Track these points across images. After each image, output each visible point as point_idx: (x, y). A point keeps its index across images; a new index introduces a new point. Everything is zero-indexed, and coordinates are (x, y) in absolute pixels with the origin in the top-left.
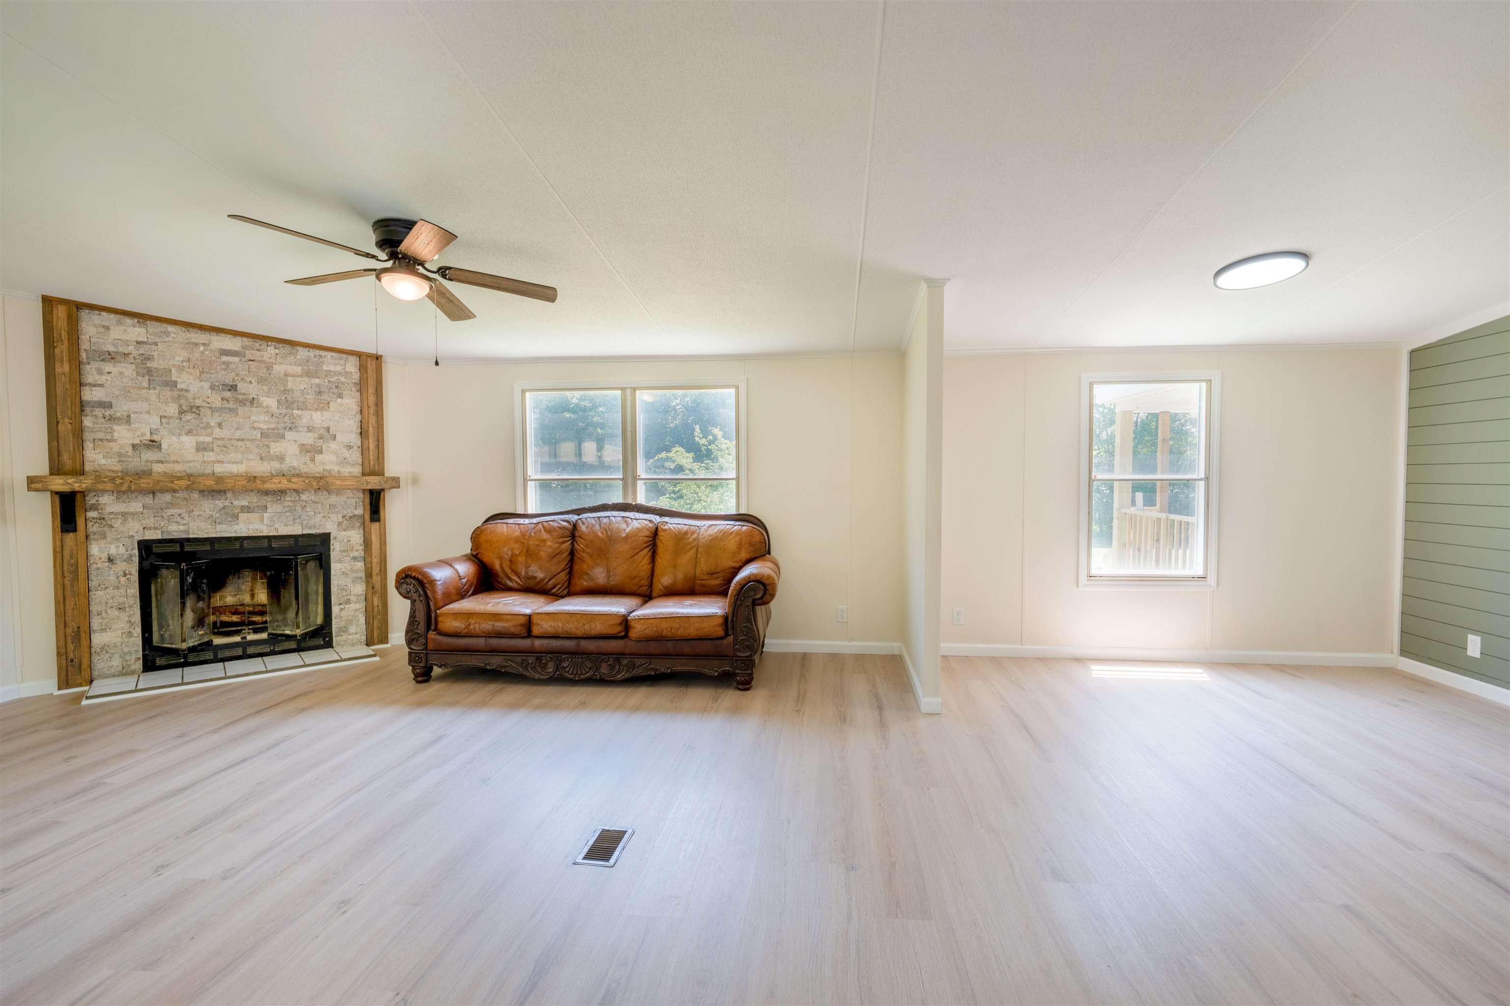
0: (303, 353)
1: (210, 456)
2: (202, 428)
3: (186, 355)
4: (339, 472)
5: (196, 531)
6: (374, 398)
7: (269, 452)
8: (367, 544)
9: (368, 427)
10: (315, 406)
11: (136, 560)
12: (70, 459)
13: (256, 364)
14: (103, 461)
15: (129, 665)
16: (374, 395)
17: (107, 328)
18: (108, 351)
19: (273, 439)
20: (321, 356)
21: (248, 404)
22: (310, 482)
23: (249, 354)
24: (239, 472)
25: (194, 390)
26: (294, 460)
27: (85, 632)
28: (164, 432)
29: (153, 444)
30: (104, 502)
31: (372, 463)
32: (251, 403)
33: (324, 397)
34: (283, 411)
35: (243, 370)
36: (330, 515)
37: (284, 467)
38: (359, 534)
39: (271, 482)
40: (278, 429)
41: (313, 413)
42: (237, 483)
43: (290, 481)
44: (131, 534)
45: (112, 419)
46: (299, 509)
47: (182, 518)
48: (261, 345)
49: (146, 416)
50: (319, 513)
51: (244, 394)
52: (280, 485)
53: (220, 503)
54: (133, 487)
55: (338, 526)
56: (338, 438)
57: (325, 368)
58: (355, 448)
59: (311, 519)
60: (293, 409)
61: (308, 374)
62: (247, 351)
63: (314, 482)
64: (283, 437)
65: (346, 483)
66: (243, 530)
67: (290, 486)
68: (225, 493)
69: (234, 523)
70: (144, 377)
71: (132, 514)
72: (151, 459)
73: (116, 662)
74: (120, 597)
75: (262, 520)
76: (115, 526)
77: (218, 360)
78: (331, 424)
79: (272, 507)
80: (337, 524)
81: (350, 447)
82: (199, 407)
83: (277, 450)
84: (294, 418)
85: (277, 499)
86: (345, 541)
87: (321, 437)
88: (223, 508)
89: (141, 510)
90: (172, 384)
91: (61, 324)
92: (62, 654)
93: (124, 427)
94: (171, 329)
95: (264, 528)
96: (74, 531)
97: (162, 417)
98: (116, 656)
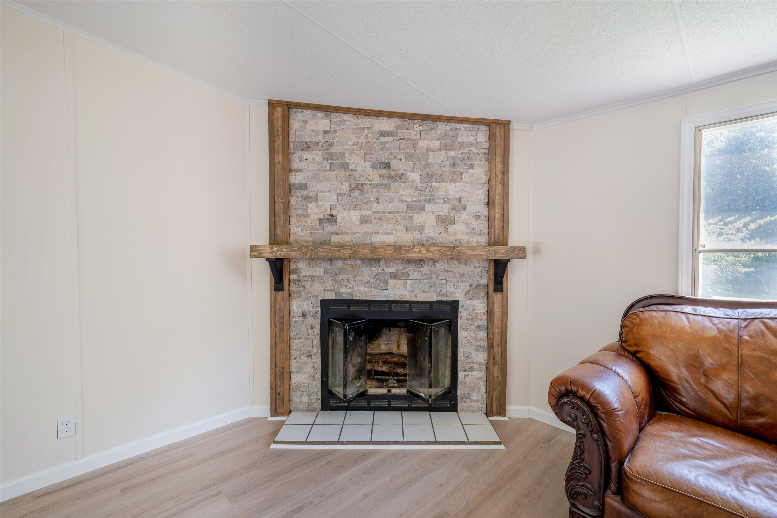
0: (442, 127)
1: (370, 228)
2: (364, 203)
3: (355, 139)
4: (468, 242)
5: (358, 294)
6: (501, 166)
7: (412, 223)
8: (490, 313)
9: (495, 196)
10: (450, 178)
11: (319, 316)
12: (281, 232)
13: (404, 142)
14: (301, 234)
15: (313, 403)
16: (501, 163)
17: (306, 122)
18: (306, 142)
19: (416, 211)
20: (456, 129)
21: (398, 179)
22: (444, 251)
23: (402, 133)
24: (390, 242)
25: (360, 169)
26: (432, 230)
27: (286, 373)
28: (339, 208)
29: (332, 218)
30: (300, 267)
31: (497, 232)
32: (400, 178)
33: (458, 169)
34: (425, 184)
35: (395, 148)
36: (459, 284)
37: (424, 237)
38: (483, 303)
39: (413, 252)
40: (420, 201)
41: (448, 185)
42: (387, 252)
43: (428, 250)
44: (316, 294)
45: (307, 198)
46: (434, 277)
47: (349, 282)
48: (409, 124)
49: (328, 194)
50: (450, 281)
51: (396, 170)
52: (420, 254)
53: (375, 270)
54: (313, 255)
55: (466, 294)
56: (469, 208)
57: (460, 140)
58: (483, 218)
59: (443, 287)
60: (432, 182)
61: (446, 147)
62: (399, 131)
63: (448, 252)
64: (423, 209)
65: (476, 253)
66: (391, 295)
67: (428, 255)
68: (379, 261)
69: (384, 288)
70: (327, 161)
71: (318, 278)
72: (330, 231)
73: (305, 399)
74: (308, 346)
75: (405, 286)
76: (307, 287)
77: (377, 141)
78: (463, 194)
79: (413, 274)
80: (464, 293)
81: (478, 217)
82: (362, 184)
83: (418, 221)
84: (433, 190)
85: (417, 267)
86: (471, 309)
87: (454, 208)
88: (378, 274)
89: (323, 274)
90: (346, 166)
91: (279, 122)
92: (273, 388)
93: (314, 204)
94: (346, 117)
95: (407, 293)
96: (282, 290)
97: (338, 195)
98: (305, 394)
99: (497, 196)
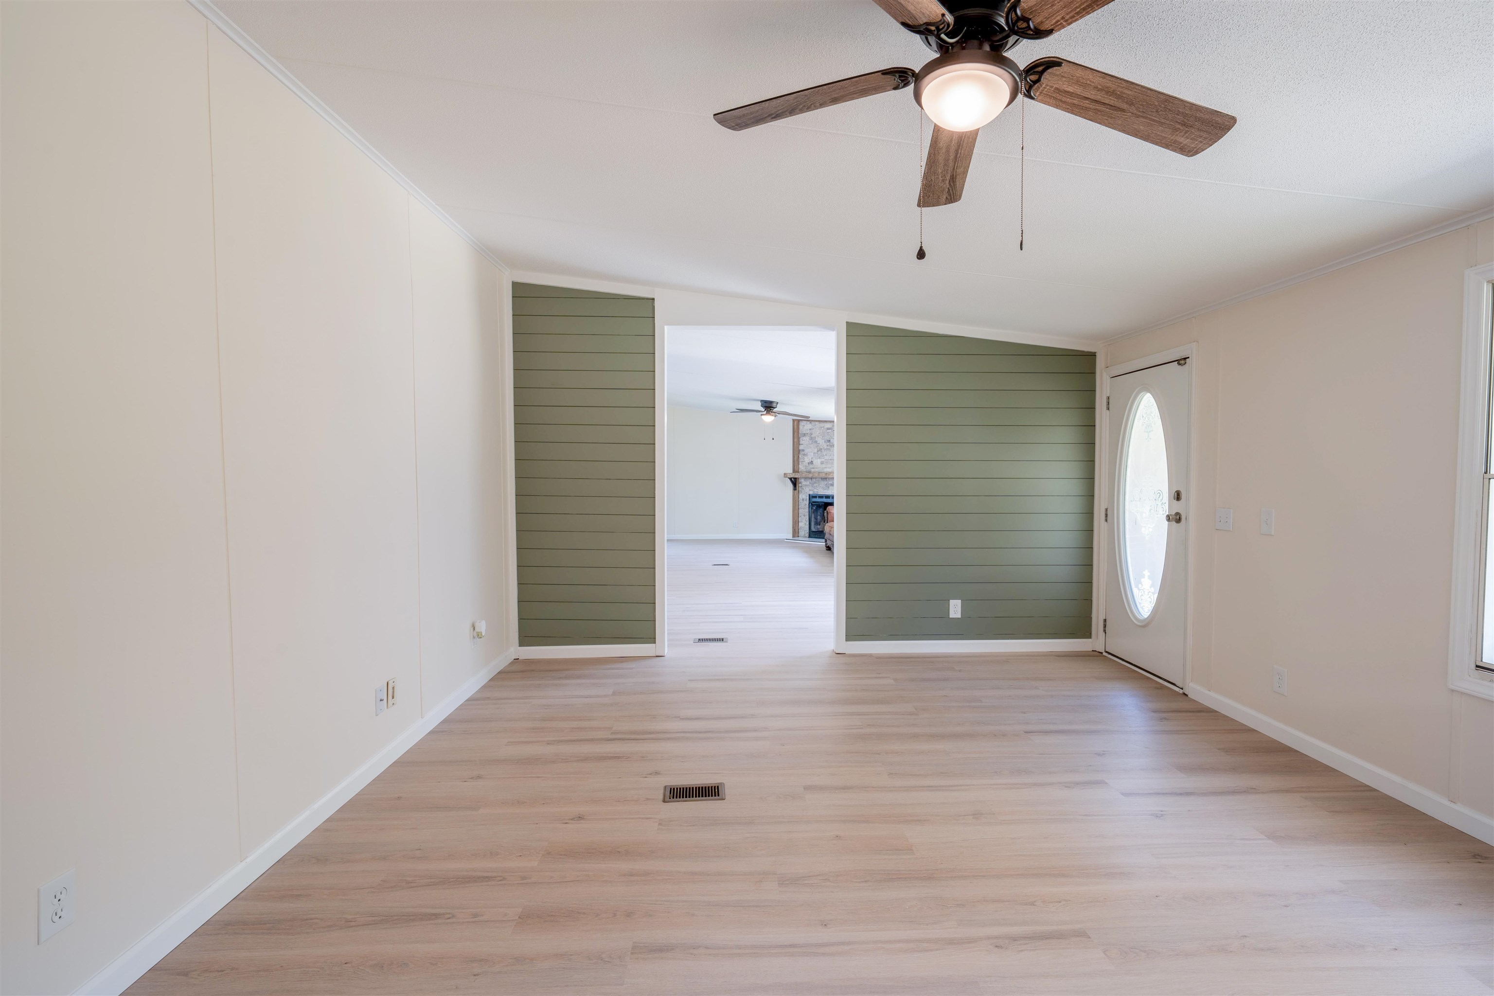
1: (824, 466)
3: (819, 431)
5: (821, 492)
11: (808, 501)
12: (796, 468)
14: (803, 468)
15: (806, 534)
17: (804, 426)
18: (804, 433)
25: (821, 443)
27: (798, 522)
28: (814, 458)
29: (812, 463)
30: (801, 482)
44: (807, 492)
45: (804, 455)
47: (818, 488)
49: (811, 453)
53: (826, 483)
54: (802, 477)
70: (811, 440)
72: (811, 467)
73: (803, 533)
74: (805, 512)
76: (804, 490)
89: (809, 485)
90: (816, 442)
91: (796, 427)
92: (793, 527)
93: (806, 457)
94: (817, 423)
96: (796, 490)
97: (814, 453)
98: (804, 531)
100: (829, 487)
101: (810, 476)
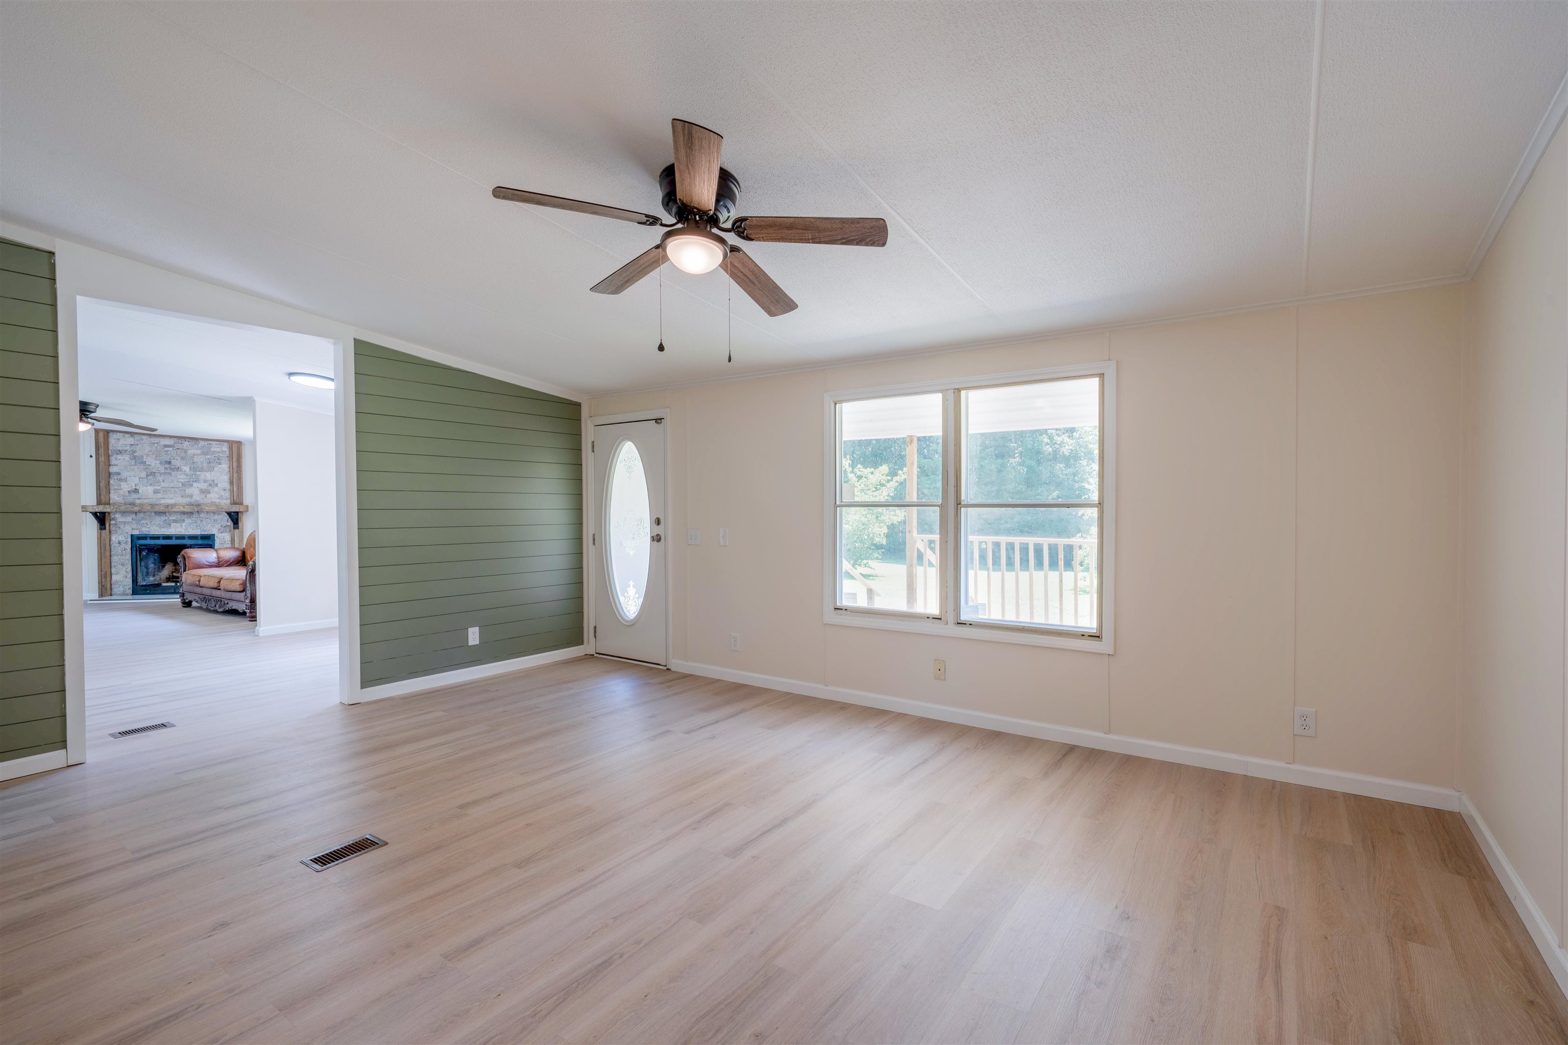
0: (202, 443)
1: (159, 496)
2: (156, 482)
3: (149, 449)
4: (217, 503)
5: (152, 532)
6: (237, 464)
7: (185, 493)
8: (233, 541)
10: (208, 469)
11: (130, 544)
12: (104, 498)
13: (180, 450)
14: (117, 499)
15: (126, 591)
16: (237, 462)
17: (119, 439)
18: (119, 450)
19: (187, 487)
20: (208, 444)
21: (176, 470)
23: (178, 447)
24: (171, 503)
25: (153, 465)
26: (197, 497)
27: (109, 574)
28: (140, 485)
29: (136, 491)
30: (116, 517)
31: (235, 498)
33: (213, 465)
34: (192, 473)
35: (174, 454)
36: (212, 525)
37: (192, 500)
38: (229, 535)
40: (189, 482)
41: (206, 473)
43: (184, 507)
44: (127, 531)
45: (120, 480)
46: (199, 521)
47: (149, 525)
48: (180, 441)
49: (133, 478)
50: (209, 524)
51: (175, 465)
53: (163, 518)
54: (118, 510)
55: (218, 530)
56: (219, 485)
57: (212, 450)
58: (227, 490)
59: (205, 527)
60: (197, 472)
61: (203, 453)
62: (175, 445)
64: (192, 485)
66: (172, 532)
68: (165, 513)
69: (169, 529)
70: (133, 460)
71: (128, 523)
72: (135, 498)
73: (121, 589)
74: (123, 559)
75: (182, 526)
76: (121, 528)
77: (163, 451)
78: (215, 478)
79: (187, 520)
81: (225, 490)
83: (189, 492)
84: (197, 476)
85: (189, 517)
86: (222, 538)
88: (165, 521)
89: (131, 521)
90: (144, 463)
91: (101, 441)
92: (100, 582)
93: (125, 483)
94: (144, 437)
95: (183, 530)
96: (105, 529)
97: (140, 478)
98: (122, 586)
99: (234, 480)
100: (170, 525)
101: (136, 509)
